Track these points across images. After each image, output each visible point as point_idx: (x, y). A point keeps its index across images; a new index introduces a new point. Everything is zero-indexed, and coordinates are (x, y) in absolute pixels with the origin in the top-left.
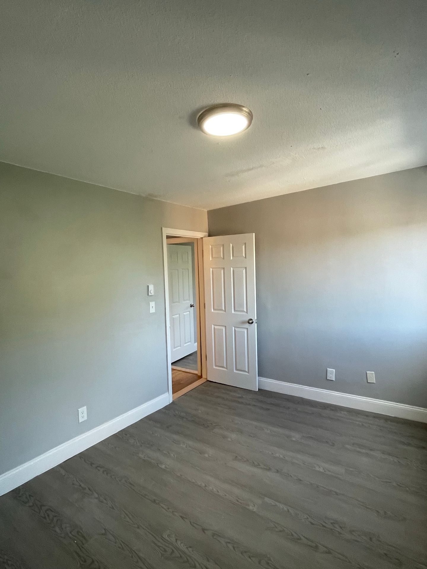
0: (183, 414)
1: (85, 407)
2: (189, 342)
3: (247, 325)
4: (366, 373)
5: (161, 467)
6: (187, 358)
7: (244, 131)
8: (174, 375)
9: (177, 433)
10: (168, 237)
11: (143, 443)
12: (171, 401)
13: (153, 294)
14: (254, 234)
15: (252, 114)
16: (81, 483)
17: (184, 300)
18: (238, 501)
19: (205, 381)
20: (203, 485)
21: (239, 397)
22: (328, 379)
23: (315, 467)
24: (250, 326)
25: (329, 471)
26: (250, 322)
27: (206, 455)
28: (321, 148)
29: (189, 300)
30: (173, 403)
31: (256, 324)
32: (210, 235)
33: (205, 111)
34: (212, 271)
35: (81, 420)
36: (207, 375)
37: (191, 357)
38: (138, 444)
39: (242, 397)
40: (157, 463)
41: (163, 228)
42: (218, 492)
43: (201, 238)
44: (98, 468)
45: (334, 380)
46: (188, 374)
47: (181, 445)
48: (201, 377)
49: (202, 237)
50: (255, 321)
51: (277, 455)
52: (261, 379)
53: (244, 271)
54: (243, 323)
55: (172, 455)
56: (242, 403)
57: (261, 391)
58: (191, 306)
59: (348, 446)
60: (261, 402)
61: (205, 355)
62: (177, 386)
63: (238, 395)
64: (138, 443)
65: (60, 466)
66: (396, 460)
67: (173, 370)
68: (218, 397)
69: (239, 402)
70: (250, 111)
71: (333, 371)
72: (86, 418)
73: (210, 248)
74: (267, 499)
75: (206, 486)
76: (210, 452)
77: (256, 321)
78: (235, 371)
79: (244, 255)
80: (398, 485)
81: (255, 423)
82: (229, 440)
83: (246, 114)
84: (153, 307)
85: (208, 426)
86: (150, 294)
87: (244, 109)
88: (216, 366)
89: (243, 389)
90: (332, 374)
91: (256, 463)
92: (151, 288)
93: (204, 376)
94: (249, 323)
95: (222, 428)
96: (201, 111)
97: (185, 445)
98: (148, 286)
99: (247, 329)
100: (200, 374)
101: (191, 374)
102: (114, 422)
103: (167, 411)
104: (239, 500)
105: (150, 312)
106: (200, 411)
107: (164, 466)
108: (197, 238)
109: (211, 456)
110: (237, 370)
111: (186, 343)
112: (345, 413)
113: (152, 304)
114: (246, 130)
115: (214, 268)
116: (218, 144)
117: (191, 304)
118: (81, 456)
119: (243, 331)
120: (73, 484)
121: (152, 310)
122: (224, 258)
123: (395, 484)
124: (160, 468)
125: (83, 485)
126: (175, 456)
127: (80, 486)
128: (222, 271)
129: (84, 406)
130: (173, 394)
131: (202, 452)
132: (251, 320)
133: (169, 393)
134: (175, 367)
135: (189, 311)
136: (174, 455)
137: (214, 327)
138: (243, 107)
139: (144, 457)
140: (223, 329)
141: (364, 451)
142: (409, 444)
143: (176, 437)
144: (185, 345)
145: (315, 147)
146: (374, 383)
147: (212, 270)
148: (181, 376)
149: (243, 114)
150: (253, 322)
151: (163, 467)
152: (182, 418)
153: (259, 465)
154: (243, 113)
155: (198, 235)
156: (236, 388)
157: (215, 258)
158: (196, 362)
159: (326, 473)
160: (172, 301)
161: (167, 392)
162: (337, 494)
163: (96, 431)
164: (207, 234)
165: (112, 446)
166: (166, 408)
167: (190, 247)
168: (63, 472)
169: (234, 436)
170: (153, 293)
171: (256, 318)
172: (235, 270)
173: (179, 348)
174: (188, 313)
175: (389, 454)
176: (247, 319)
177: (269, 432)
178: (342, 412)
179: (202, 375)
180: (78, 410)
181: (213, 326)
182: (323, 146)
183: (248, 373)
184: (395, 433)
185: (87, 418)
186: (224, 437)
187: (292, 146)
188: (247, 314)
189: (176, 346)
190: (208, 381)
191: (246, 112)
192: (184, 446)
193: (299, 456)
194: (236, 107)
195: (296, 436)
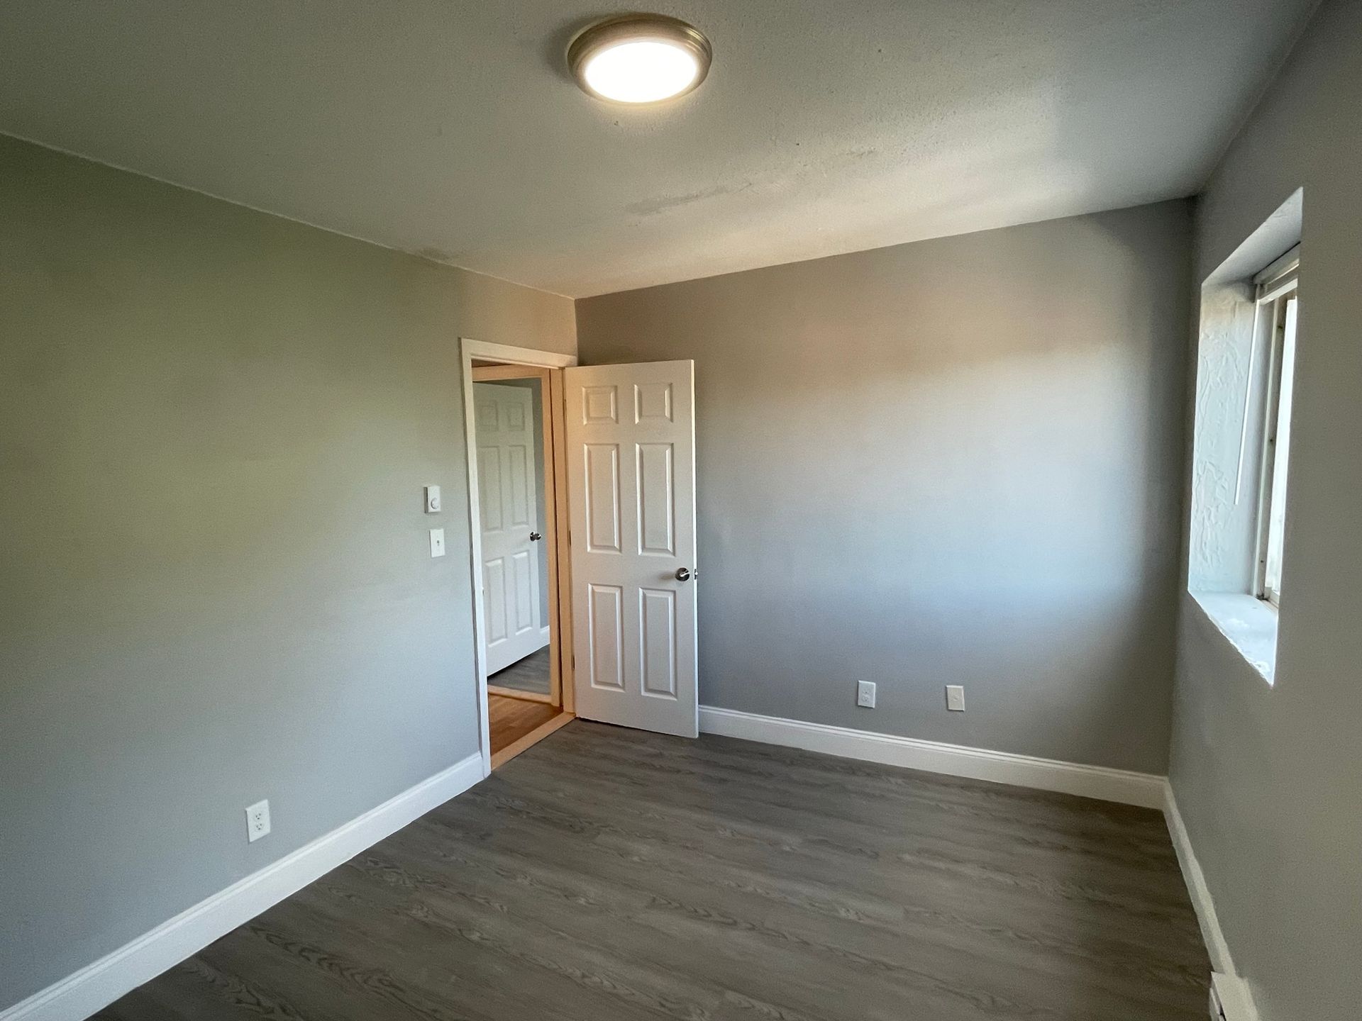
0: (518, 803)
1: (265, 803)
2: (527, 626)
3: (674, 584)
4: (946, 688)
5: (467, 937)
6: (523, 664)
7: (687, 93)
8: (493, 708)
9: (507, 851)
10: (477, 364)
11: (421, 882)
12: (488, 772)
13: (438, 510)
14: (693, 361)
15: (711, 48)
16: (261, 998)
17: (515, 524)
18: (663, 1006)
19: (571, 718)
20: (578, 973)
21: (656, 756)
22: (859, 704)
23: (837, 911)
24: (681, 585)
25: (868, 917)
26: (682, 575)
27: (582, 901)
28: (867, 153)
29: (527, 523)
30: (493, 776)
31: (695, 581)
32: (581, 363)
33: (590, 30)
34: (589, 452)
35: (254, 835)
36: (574, 707)
37: (533, 663)
38: (409, 884)
39: (660, 755)
40: (460, 930)
41: (464, 341)
42: (615, 987)
43: (559, 367)
44: (304, 954)
45: (874, 707)
46: (527, 703)
47: (519, 880)
48: (559, 710)
49: (562, 365)
50: (692, 574)
51: (750, 889)
52: (709, 711)
53: (668, 452)
54: (665, 577)
55: (497, 906)
56: (661, 769)
57: (709, 740)
58: (532, 539)
59: (907, 857)
60: (707, 763)
61: (570, 657)
62: (502, 734)
63: (651, 750)
64: (407, 882)
65: (201, 956)
66: (1009, 881)
67: (490, 694)
68: (605, 757)
69: (653, 767)
70: (707, 41)
71: (873, 685)
72: (267, 829)
73: (584, 394)
74: (731, 996)
75: (584, 976)
76: (591, 891)
77: (696, 574)
78: (643, 693)
79: (667, 414)
80: (1017, 936)
81: (696, 816)
82: (636, 859)
83: (695, 47)
84: (438, 542)
85: (582, 829)
86: (431, 509)
87: (692, 33)
88: (597, 682)
89: (662, 736)
90: (869, 692)
91: (702, 912)
92: (435, 493)
93: (567, 708)
94: (680, 579)
95: (616, 831)
96: (580, 28)
97: (529, 878)
98: (426, 489)
99: (674, 592)
100: (556, 704)
101: (535, 705)
102: (342, 833)
103: (478, 799)
104: (664, 1002)
105: (433, 556)
106: (561, 795)
107: (478, 934)
108: (550, 370)
109: (591, 901)
110: (648, 690)
111: (519, 629)
112: (900, 781)
113: (437, 535)
114: (692, 90)
115: (592, 444)
116: (616, 123)
117: (532, 534)
118: (257, 926)
119: (665, 598)
120: (239, 1001)
121: (438, 551)
122: (617, 421)
123: (1010, 934)
124: (467, 939)
125: (266, 1003)
126: (505, 908)
127: (259, 1004)
128: (614, 453)
129: (259, 799)
130: (491, 755)
131: (569, 894)
132: (684, 570)
133: (483, 755)
134: (495, 689)
135: (528, 551)
136: (501, 906)
137: (593, 590)
138: (692, 27)
139: (426, 917)
140: (615, 594)
141: (942, 865)
142: (1036, 844)
143: (500, 860)
144: (517, 634)
145: (853, 150)
146: (962, 711)
147: (588, 449)
148: (510, 709)
149: (688, 48)
150: (687, 577)
151: (475, 937)
152: (516, 812)
153: (710, 916)
154: (690, 44)
155: (553, 360)
156: (645, 733)
157: (595, 418)
158: (546, 674)
159: (862, 921)
160: (485, 527)
161: (477, 751)
162: (888, 968)
163: (294, 859)
164: (574, 359)
165: (341, 894)
166: (478, 790)
167: (528, 392)
168: (208, 972)
169: (644, 849)
170: (440, 507)
171: (695, 567)
172: (646, 448)
173: (503, 640)
174: (525, 554)
175: (998, 869)
176: (674, 570)
177: (728, 834)
178: (891, 779)
179: (561, 705)
180: (246, 812)
181: (590, 587)
182: (872, 148)
183: (676, 696)
184: (1007, 820)
185: (271, 829)
186: (624, 853)
187: (798, 144)
188: (673, 557)
189: (495, 635)
190: (576, 718)
191: (695, 40)
192: (526, 882)
193: (799, 887)
194: (671, 26)
195: (791, 841)
